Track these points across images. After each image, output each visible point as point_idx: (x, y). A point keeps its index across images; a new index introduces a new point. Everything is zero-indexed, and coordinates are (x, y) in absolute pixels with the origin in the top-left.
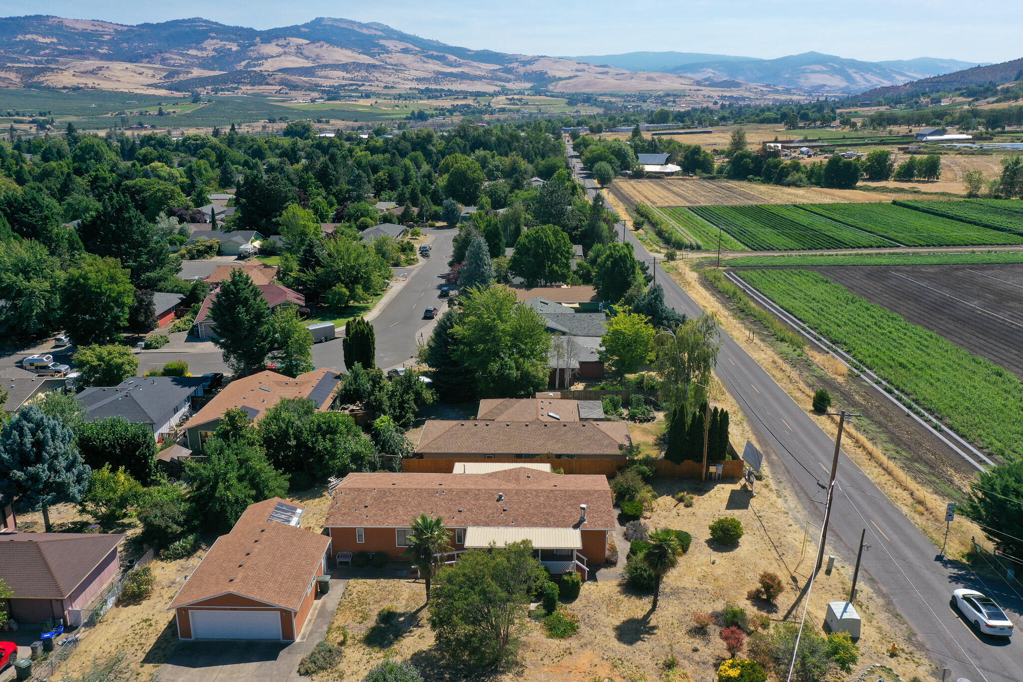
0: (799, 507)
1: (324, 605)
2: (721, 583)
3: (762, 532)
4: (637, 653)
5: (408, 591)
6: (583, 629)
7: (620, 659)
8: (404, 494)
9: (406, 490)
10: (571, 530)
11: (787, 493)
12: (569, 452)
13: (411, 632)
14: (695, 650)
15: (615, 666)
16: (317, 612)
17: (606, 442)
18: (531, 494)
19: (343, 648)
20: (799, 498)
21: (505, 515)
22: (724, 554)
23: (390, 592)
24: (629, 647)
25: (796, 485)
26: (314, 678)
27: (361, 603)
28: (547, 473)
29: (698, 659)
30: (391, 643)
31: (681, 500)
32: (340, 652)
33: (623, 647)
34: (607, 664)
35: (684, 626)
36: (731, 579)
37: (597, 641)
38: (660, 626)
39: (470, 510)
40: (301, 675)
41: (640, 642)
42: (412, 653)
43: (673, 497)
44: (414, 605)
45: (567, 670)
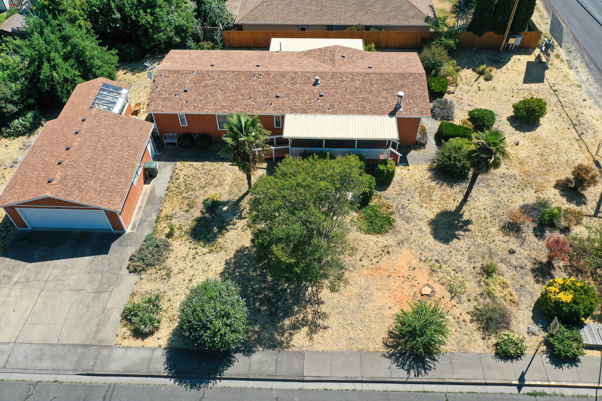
0: (591, 80)
1: (153, 189)
2: (526, 168)
3: (560, 108)
4: (454, 252)
5: (231, 175)
6: (399, 222)
7: (437, 261)
8: (222, 76)
9: (224, 72)
10: (387, 118)
11: (577, 63)
12: (377, 23)
13: (234, 224)
14: (512, 252)
15: (434, 271)
16: (146, 198)
17: (412, 13)
18: (347, 77)
19: (170, 240)
20: (590, 70)
21: (322, 101)
22: (527, 133)
23: (214, 176)
24: (445, 246)
25: (585, 55)
26: (143, 276)
27: (188, 190)
28: (360, 51)
29: (515, 263)
30: (215, 237)
31: (481, 73)
32: (167, 246)
33: (439, 246)
34: (426, 267)
35: (497, 220)
36: (535, 163)
37: (413, 238)
38: (474, 220)
39: (287, 95)
40: (130, 272)
41: (455, 240)
42: (236, 248)
43: (474, 70)
44: (236, 191)
45: (386, 274)
